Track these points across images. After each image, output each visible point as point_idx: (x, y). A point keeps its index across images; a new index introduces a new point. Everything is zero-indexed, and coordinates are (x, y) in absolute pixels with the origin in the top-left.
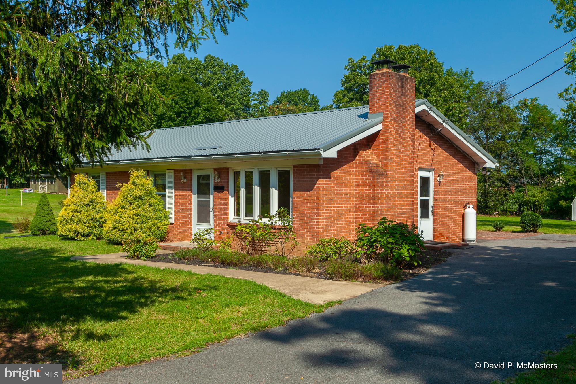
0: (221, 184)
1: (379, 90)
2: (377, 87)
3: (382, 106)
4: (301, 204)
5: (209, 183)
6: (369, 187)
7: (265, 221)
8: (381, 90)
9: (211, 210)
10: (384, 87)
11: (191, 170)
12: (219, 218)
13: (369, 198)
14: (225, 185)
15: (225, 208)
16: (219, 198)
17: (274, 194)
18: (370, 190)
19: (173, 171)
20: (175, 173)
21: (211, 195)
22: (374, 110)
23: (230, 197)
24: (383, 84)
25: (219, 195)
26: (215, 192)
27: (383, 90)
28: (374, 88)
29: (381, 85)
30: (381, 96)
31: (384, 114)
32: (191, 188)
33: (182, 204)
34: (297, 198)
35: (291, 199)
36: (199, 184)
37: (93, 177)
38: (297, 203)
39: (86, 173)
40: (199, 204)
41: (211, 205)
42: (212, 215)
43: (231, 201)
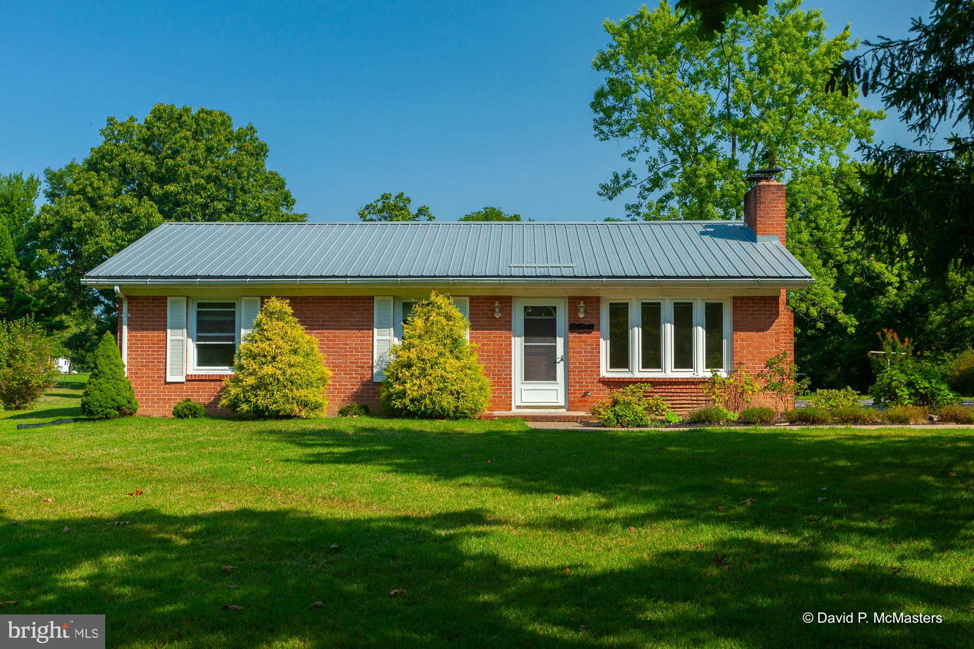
0: (587, 321)
1: (771, 207)
2: (770, 203)
3: (776, 228)
4: (749, 348)
5: (555, 320)
6: (785, 329)
7: (683, 374)
8: (775, 207)
9: (558, 360)
10: (780, 203)
11: (509, 299)
12: (580, 371)
13: (785, 343)
14: (594, 323)
15: (595, 356)
16: (580, 341)
17: (700, 335)
18: (787, 333)
19: (467, 300)
20: (470, 303)
21: (558, 338)
22: (765, 231)
23: (601, 340)
24: (779, 200)
25: (581, 337)
26: (572, 332)
27: (779, 207)
28: (765, 203)
29: (775, 200)
30: (776, 214)
31: (780, 238)
32: (511, 325)
33: (489, 351)
34: (742, 340)
35: (725, 342)
36: (526, 321)
37: (200, 305)
38: (742, 348)
39: (187, 297)
40: (529, 352)
41: (560, 352)
42: (560, 368)
43: (604, 346)
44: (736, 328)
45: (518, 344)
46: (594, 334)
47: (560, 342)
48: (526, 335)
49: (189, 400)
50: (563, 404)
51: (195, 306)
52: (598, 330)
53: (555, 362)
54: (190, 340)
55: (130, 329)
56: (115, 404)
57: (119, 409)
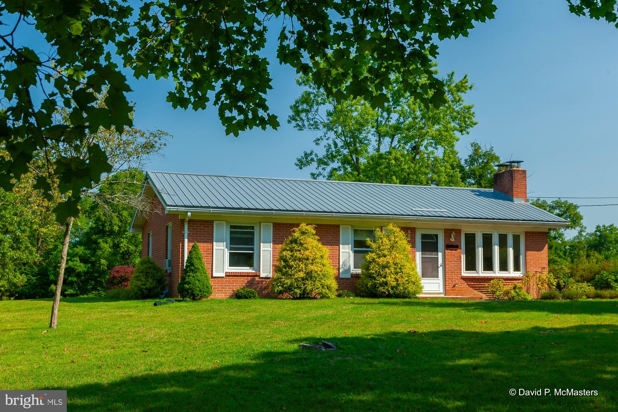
0: (455, 243)
4: (534, 260)
5: (437, 242)
7: (504, 274)
11: (414, 228)
12: (452, 272)
14: (458, 244)
16: (451, 255)
17: (511, 252)
21: (439, 253)
22: (517, 195)
23: (461, 254)
25: (452, 253)
26: (447, 249)
29: (522, 179)
30: (522, 186)
32: (415, 245)
34: (530, 256)
35: (521, 257)
36: (423, 242)
37: (232, 227)
38: (531, 260)
39: (226, 222)
40: (424, 261)
41: (440, 261)
42: (440, 270)
43: (463, 258)
44: (527, 249)
45: (418, 256)
46: (458, 251)
47: (440, 255)
48: (422, 251)
50: (442, 291)
51: (229, 227)
52: (460, 249)
53: (438, 267)
54: (226, 249)
55: (189, 240)
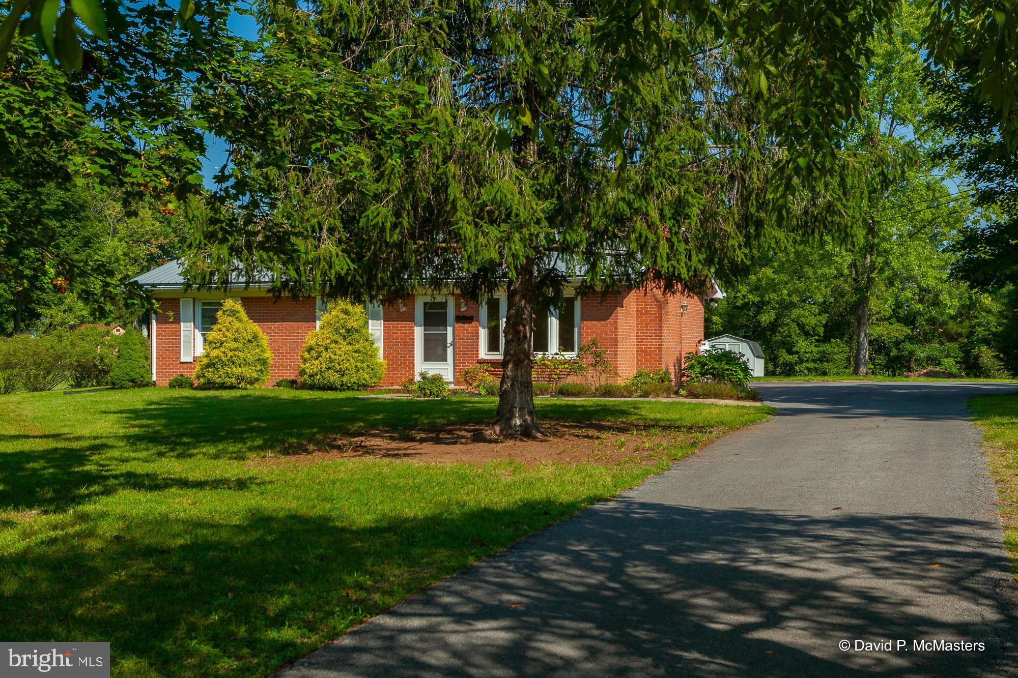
0: (469, 314)
4: (593, 335)
5: (446, 313)
9: (448, 345)
12: (463, 354)
13: (655, 330)
14: (475, 315)
16: (462, 330)
17: (554, 323)
21: (448, 327)
23: (481, 328)
25: (464, 327)
26: (457, 323)
32: (414, 318)
33: (397, 338)
34: (588, 328)
35: (576, 329)
36: (425, 313)
37: (204, 304)
38: (588, 334)
39: (194, 299)
40: (427, 339)
41: (450, 339)
42: (450, 351)
43: (483, 334)
44: (583, 319)
45: (419, 332)
46: (474, 324)
47: (450, 330)
48: (425, 325)
49: (182, 375)
50: (452, 380)
51: (201, 305)
52: (478, 321)
53: (446, 347)
54: (197, 331)
55: (158, 323)
56: (129, 378)
57: (133, 381)
